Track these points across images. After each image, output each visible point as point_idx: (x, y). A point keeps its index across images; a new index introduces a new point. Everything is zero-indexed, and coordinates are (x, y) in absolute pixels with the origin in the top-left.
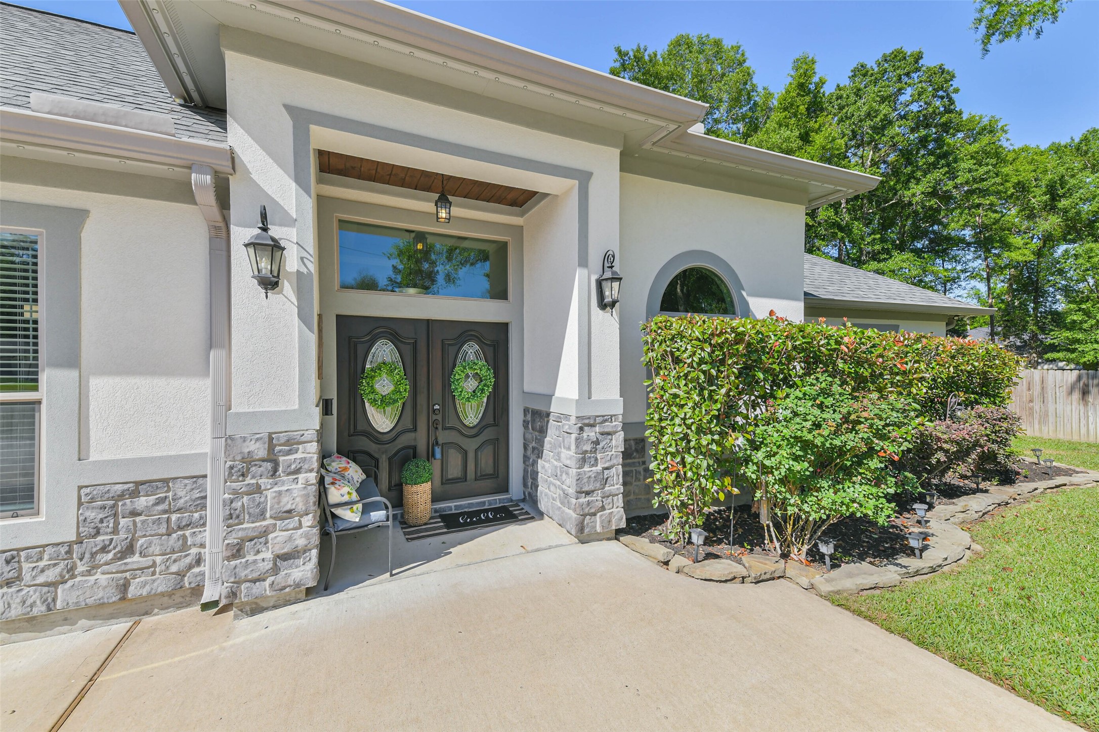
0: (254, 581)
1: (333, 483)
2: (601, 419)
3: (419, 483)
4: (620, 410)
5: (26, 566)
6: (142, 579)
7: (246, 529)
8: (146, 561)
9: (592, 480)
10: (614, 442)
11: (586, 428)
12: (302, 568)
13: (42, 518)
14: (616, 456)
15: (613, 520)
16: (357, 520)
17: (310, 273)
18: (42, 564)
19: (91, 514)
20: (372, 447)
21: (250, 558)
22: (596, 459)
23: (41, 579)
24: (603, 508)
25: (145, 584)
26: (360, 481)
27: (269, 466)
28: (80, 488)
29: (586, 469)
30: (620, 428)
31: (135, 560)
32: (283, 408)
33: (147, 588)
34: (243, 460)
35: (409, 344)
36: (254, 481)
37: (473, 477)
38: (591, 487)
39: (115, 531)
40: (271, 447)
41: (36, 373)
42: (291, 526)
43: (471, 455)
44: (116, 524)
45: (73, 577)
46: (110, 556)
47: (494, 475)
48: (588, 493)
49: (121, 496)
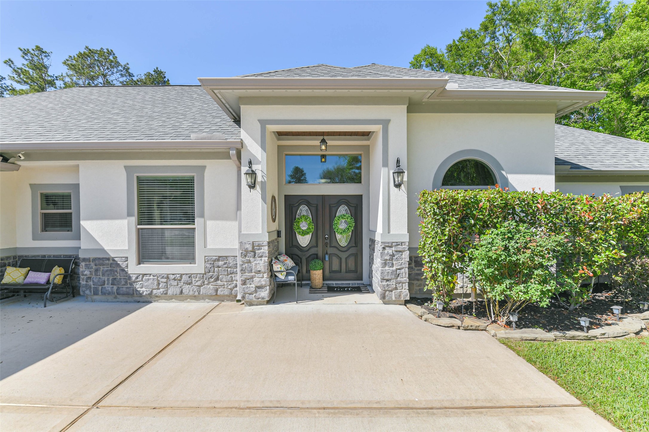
0: (250, 294)
1: (275, 263)
2: (395, 244)
3: (316, 270)
4: (407, 239)
5: (193, 279)
6: (221, 289)
7: (246, 275)
8: (222, 283)
9: (390, 274)
10: (403, 256)
11: (387, 248)
12: (264, 293)
13: (196, 265)
14: (405, 263)
15: (402, 295)
16: (283, 278)
17: (265, 181)
18: (197, 279)
19: (208, 265)
20: (299, 253)
21: (248, 286)
22: (393, 264)
23: (197, 284)
24: (396, 288)
25: (222, 291)
26: (291, 266)
27: (253, 253)
28: (205, 256)
29: (387, 268)
30: (407, 249)
31: (219, 282)
32: (257, 233)
33: (223, 292)
34: (245, 251)
35: (314, 207)
36: (248, 259)
37: (345, 271)
38: (389, 277)
39: (214, 272)
40: (253, 247)
41: (194, 219)
42: (260, 277)
43: (343, 261)
44: (214, 270)
45: (204, 285)
46: (213, 280)
47: (356, 271)
48: (387, 280)
49: (215, 261)
